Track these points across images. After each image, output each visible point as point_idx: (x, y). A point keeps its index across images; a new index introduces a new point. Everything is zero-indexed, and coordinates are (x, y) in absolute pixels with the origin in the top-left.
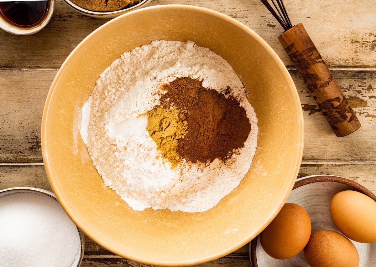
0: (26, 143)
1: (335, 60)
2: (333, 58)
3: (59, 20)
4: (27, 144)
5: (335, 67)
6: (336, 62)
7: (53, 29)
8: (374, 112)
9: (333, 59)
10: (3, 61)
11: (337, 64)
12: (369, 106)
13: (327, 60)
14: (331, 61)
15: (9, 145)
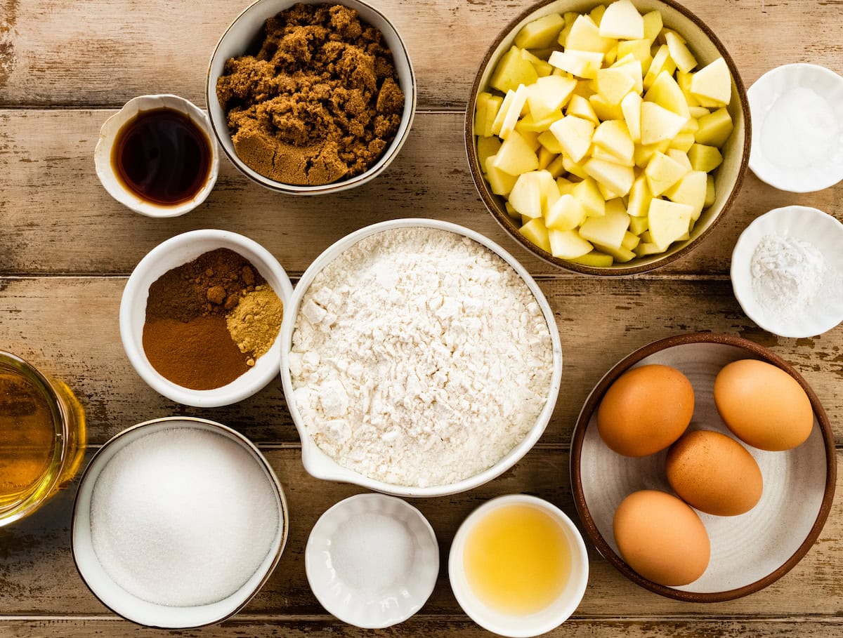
0: (161, 408)
1: (718, 262)
2: (715, 258)
3: (226, 189)
4: (163, 410)
5: (719, 274)
6: (721, 265)
7: (213, 204)
8: (789, 355)
9: (715, 260)
10: (124, 261)
11: (722, 269)
12: (780, 346)
13: (704, 261)
14: (711, 263)
15: (131, 412)
